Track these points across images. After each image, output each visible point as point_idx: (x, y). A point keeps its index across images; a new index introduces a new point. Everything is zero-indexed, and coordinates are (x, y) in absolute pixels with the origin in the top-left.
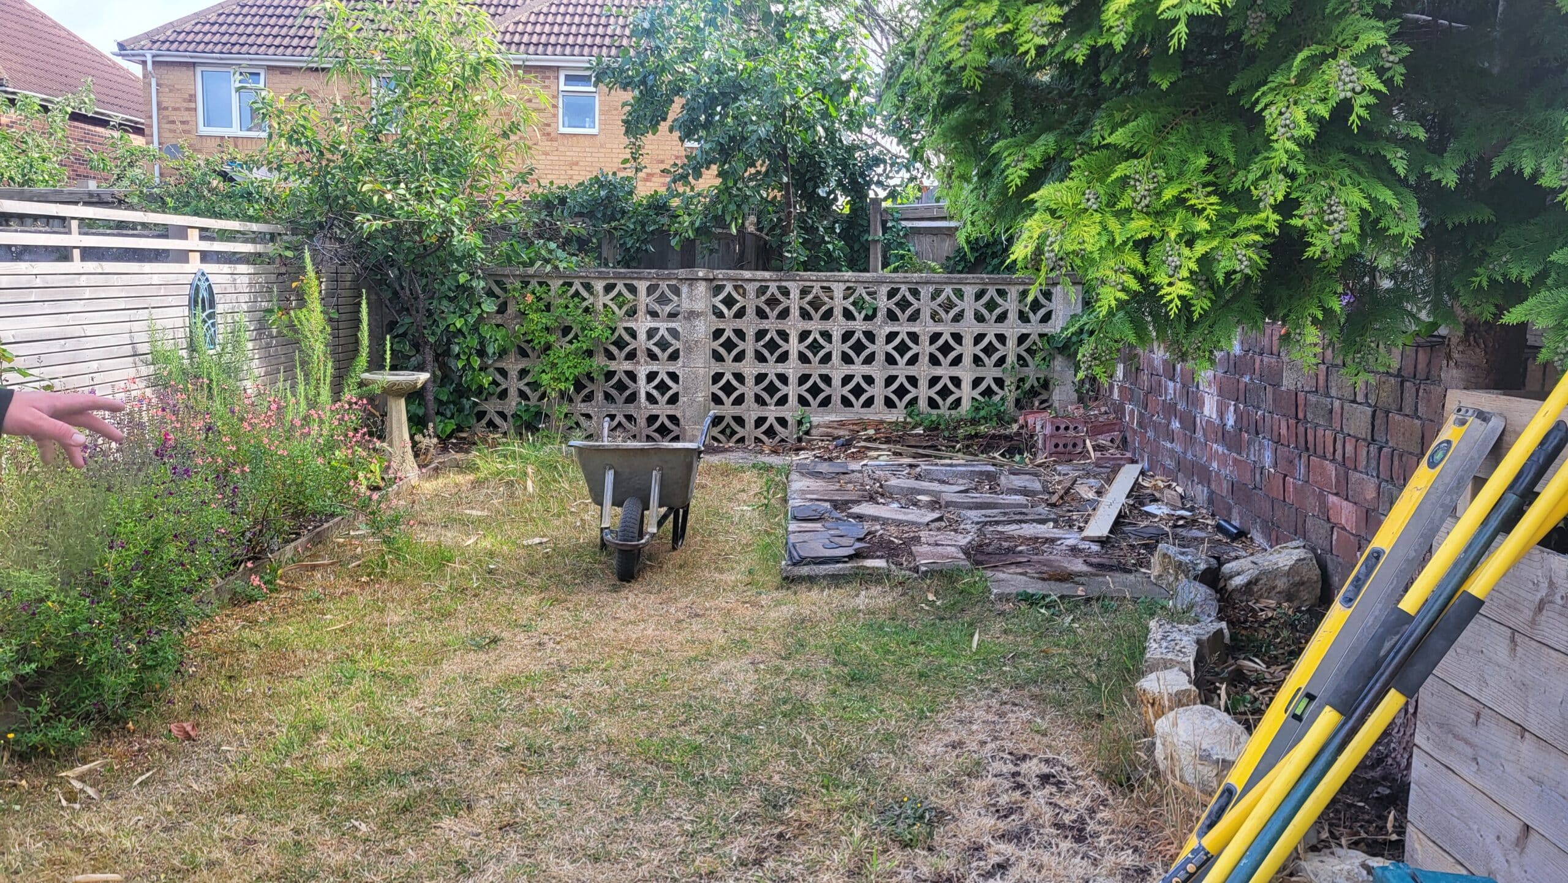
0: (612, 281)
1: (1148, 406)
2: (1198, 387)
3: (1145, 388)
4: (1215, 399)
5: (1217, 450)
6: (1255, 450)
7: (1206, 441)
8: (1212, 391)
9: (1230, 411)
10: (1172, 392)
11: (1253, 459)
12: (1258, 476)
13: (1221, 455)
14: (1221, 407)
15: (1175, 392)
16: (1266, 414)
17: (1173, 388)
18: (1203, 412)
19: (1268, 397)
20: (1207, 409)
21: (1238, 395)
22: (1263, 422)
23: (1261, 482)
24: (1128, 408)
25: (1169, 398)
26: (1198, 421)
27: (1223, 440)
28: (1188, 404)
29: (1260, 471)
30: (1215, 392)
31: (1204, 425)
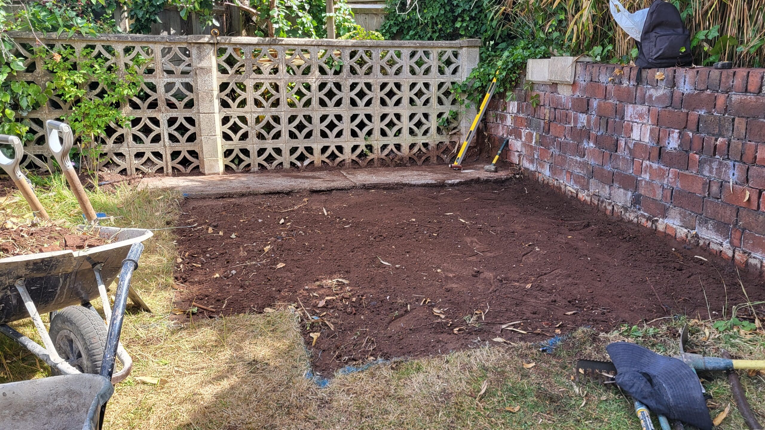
0: (130, 44)
1: (551, 130)
2: (622, 118)
3: (547, 118)
4: (649, 127)
5: (651, 165)
6: (711, 168)
7: (634, 158)
8: (645, 121)
9: (673, 137)
10: (585, 122)
11: (708, 175)
12: (715, 189)
13: (656, 169)
14: (658, 133)
15: (589, 121)
16: (732, 140)
17: (586, 119)
18: (630, 137)
19: (737, 127)
20: (635, 135)
21: (686, 125)
22: (727, 147)
23: (721, 193)
24: (524, 132)
25: (579, 125)
26: (622, 143)
27: (659, 158)
28: (607, 130)
29: (720, 184)
30: (650, 122)
31: (631, 146)
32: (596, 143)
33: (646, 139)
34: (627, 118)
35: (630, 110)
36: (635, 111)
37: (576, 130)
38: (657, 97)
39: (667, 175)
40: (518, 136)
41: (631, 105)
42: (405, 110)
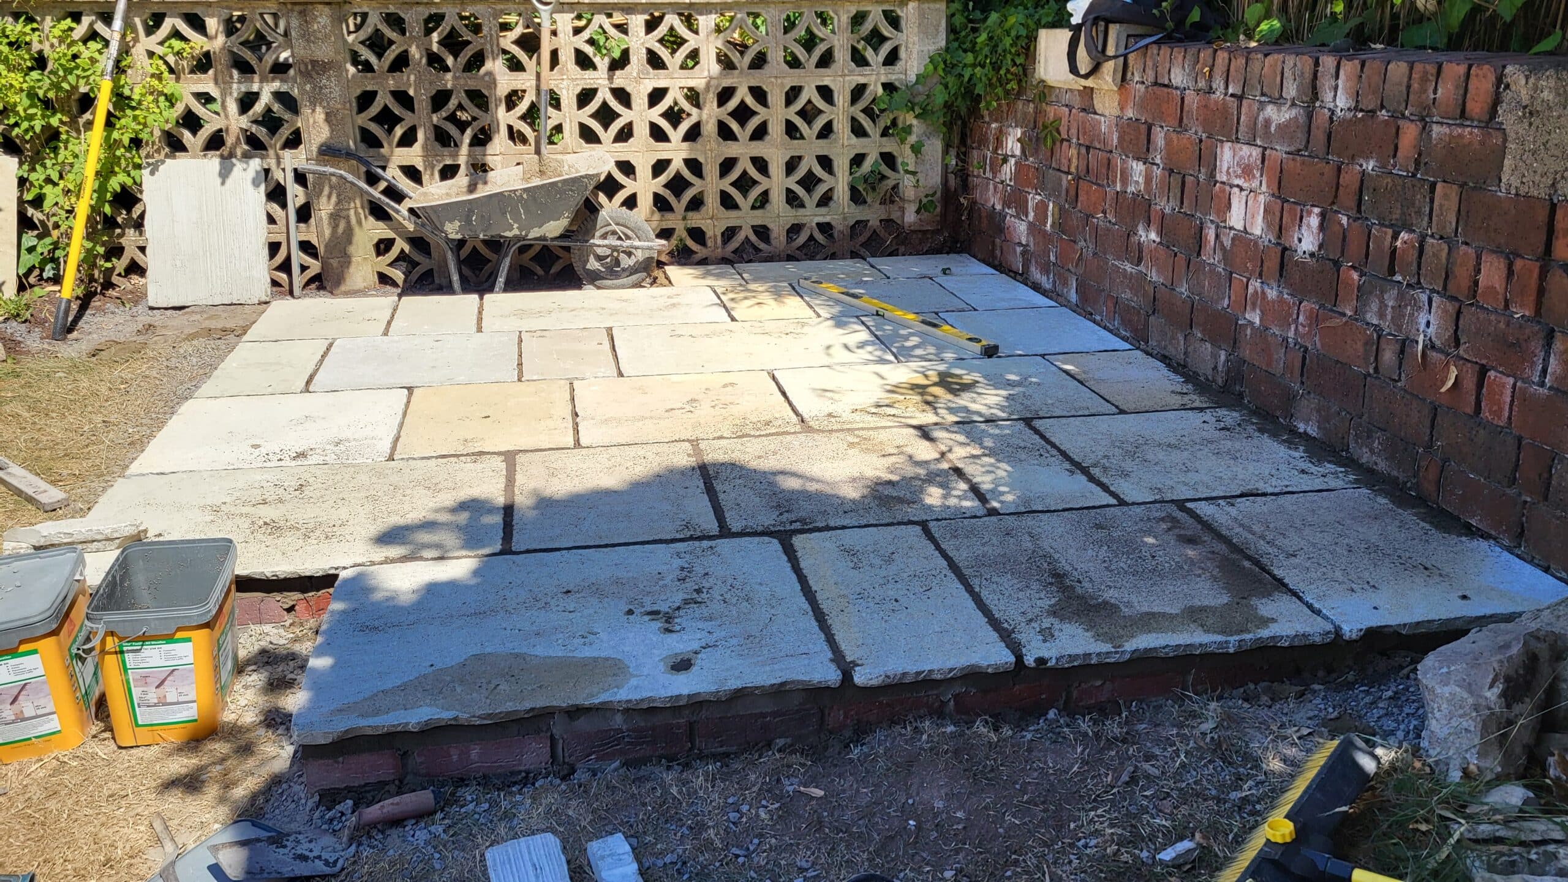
1: (1080, 199)
2: (1212, 175)
3: (1073, 170)
4: (1262, 199)
5: (1263, 293)
6: (1383, 306)
7: (1231, 273)
8: (1255, 184)
9: (1309, 226)
10: (1141, 180)
11: (1375, 322)
12: (1389, 356)
13: (1273, 302)
14: (1278, 214)
15: (1148, 179)
16: (1430, 240)
17: (1144, 173)
18: (1225, 221)
19: (1441, 206)
20: (1236, 218)
21: (1336, 197)
22: (1416, 255)
23: (1400, 368)
24: (1033, 199)
25: (1131, 189)
26: (1210, 233)
27: (1281, 275)
28: (1182, 203)
29: (1398, 347)
30: (1264, 188)
31: (1227, 243)
32: (1160, 233)
33: (1257, 228)
34: (1221, 177)
35: (1227, 156)
36: (1237, 159)
37: (1125, 199)
38: (1279, 126)
39: (1295, 316)
40: (1022, 210)
41: (1229, 144)
42: (776, 151)
